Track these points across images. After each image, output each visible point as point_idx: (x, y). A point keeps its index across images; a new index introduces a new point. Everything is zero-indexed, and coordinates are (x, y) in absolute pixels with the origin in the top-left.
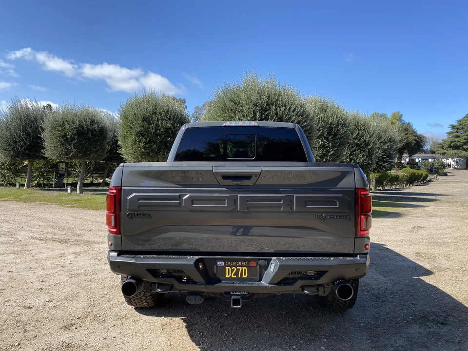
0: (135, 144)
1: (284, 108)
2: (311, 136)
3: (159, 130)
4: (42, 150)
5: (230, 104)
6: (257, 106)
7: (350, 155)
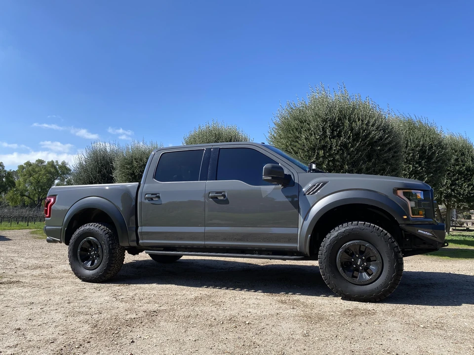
1: (360, 121)
5: (294, 123)
6: (326, 122)
7: (451, 185)
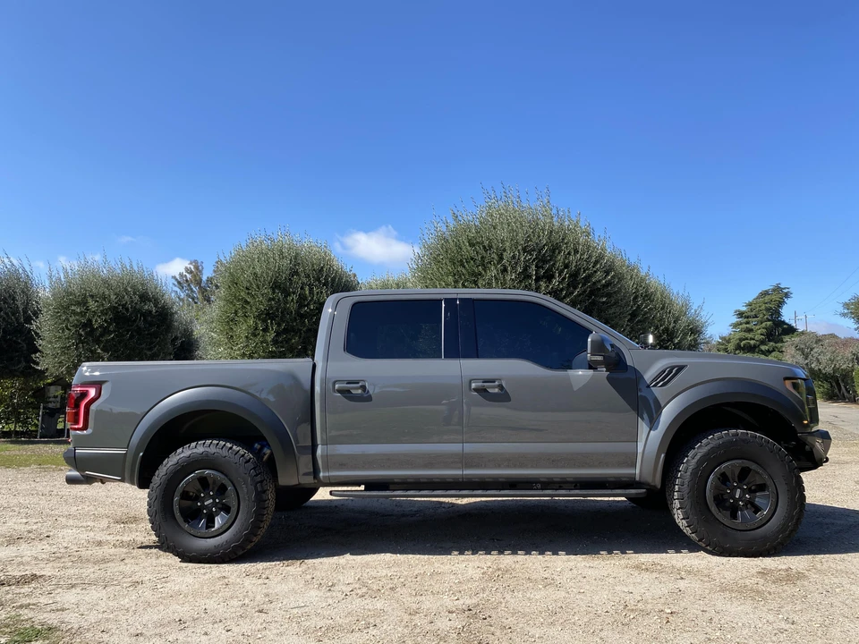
0: (255, 335)
3: (308, 305)
4: (33, 356)
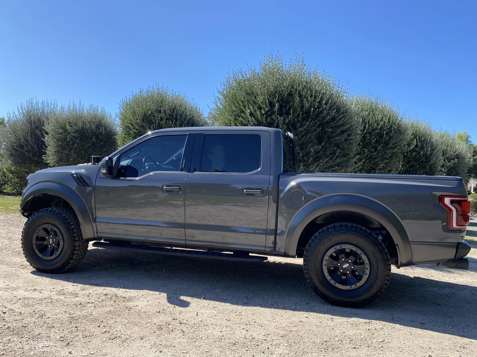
2: (351, 139)
